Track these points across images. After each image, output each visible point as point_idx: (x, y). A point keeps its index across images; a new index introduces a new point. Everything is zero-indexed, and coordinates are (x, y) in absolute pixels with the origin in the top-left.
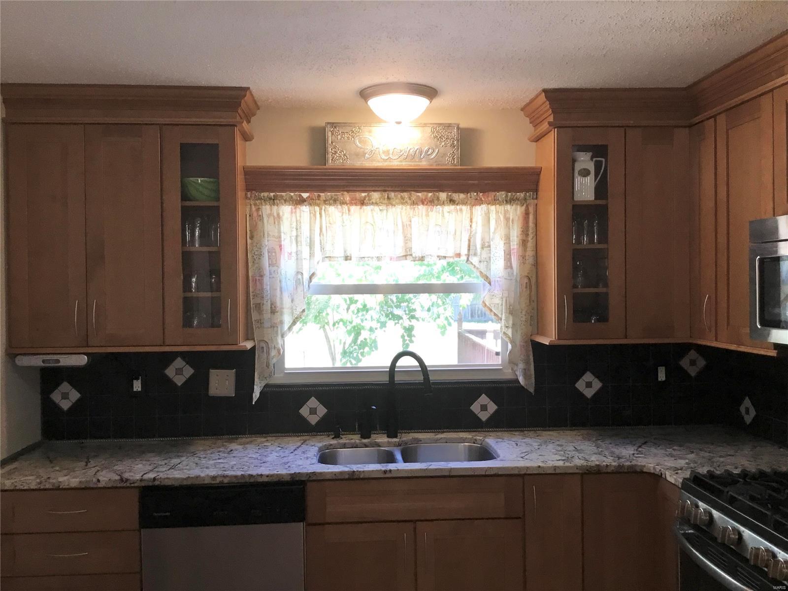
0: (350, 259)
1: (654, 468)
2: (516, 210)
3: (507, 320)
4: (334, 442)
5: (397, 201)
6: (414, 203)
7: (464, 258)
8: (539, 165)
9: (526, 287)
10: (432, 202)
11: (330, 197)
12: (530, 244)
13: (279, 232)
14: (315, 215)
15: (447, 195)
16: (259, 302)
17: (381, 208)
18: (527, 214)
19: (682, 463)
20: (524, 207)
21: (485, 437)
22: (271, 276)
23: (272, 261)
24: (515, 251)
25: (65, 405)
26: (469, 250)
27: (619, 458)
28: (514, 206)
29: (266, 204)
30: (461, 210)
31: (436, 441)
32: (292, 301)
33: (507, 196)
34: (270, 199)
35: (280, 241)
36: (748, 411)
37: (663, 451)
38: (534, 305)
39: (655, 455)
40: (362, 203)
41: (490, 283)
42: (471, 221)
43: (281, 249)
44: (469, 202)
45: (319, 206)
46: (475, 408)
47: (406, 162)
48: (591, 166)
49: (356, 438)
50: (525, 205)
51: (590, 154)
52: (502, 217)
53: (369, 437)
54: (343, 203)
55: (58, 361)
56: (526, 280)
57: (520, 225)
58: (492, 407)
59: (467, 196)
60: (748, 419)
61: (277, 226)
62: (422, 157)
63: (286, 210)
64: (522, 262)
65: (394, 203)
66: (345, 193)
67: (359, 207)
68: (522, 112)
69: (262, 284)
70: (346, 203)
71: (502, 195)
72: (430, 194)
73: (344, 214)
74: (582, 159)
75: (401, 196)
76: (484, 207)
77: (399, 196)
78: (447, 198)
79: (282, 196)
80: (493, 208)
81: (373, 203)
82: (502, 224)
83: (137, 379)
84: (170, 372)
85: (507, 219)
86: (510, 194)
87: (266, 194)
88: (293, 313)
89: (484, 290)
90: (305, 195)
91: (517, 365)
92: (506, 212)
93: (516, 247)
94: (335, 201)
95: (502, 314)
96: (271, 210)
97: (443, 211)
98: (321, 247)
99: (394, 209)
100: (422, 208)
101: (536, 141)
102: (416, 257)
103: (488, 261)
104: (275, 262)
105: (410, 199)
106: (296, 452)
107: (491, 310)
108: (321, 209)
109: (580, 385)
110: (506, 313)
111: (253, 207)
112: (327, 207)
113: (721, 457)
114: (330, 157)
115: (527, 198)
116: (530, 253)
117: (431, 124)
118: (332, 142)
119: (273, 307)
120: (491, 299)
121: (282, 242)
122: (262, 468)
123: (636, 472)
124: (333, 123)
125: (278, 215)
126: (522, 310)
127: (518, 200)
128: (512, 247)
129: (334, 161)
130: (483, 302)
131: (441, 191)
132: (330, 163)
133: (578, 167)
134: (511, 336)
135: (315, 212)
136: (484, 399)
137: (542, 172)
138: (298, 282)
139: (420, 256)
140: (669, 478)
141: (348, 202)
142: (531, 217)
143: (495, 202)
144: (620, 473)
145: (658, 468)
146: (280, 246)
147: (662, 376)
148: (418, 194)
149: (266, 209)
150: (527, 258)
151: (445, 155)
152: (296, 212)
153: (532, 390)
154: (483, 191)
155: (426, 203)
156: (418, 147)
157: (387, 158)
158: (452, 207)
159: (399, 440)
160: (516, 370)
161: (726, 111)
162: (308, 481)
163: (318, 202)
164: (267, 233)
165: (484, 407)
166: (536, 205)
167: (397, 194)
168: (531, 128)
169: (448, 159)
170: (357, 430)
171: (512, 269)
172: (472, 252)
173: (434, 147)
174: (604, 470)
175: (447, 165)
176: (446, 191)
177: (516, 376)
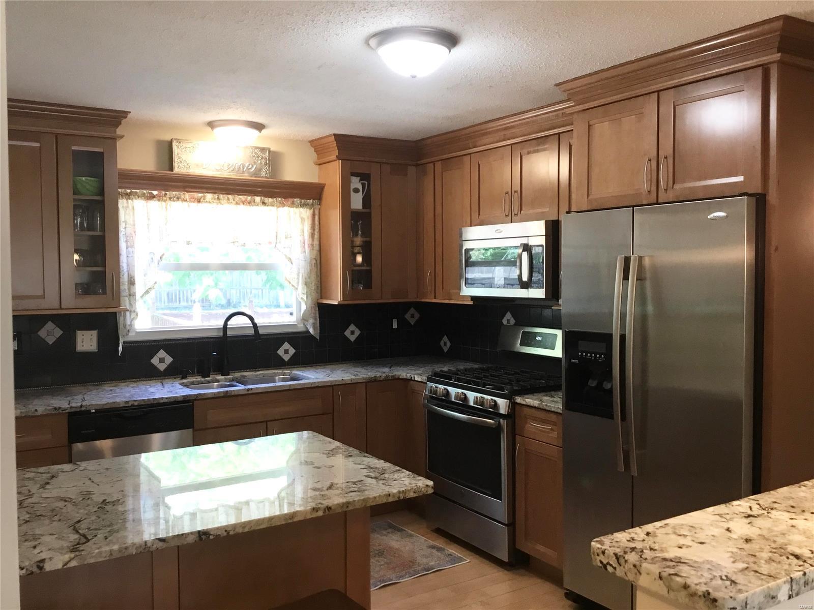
0: (192, 244)
1: (406, 376)
2: (307, 212)
3: (303, 289)
5: (225, 201)
6: (237, 204)
7: (273, 245)
8: (322, 182)
9: (314, 266)
10: (250, 203)
11: (174, 195)
12: (316, 236)
13: (133, 221)
14: (162, 208)
15: (261, 198)
17: (213, 205)
18: (314, 215)
20: (312, 210)
21: (291, 371)
22: (130, 256)
23: (129, 244)
24: (307, 240)
26: (276, 239)
27: (384, 373)
28: (305, 209)
29: (123, 198)
30: (270, 210)
32: (145, 275)
33: (301, 202)
34: (127, 194)
36: (446, 344)
37: (405, 368)
38: (319, 278)
39: (402, 370)
40: (199, 201)
41: (291, 263)
42: (277, 219)
43: (135, 234)
44: (276, 205)
46: (281, 352)
47: (233, 173)
48: (360, 187)
51: (359, 178)
52: (298, 217)
53: (209, 377)
54: (184, 200)
56: (314, 261)
57: (310, 223)
58: (292, 351)
59: (274, 200)
60: (446, 349)
61: (132, 216)
62: (245, 170)
63: (139, 204)
64: (311, 248)
65: (222, 202)
66: (186, 193)
67: (196, 204)
68: (309, 144)
70: (186, 200)
71: (297, 201)
72: (249, 198)
73: (185, 209)
74: (354, 181)
75: (228, 198)
76: (286, 209)
77: (226, 198)
78: (261, 201)
79: (136, 193)
80: (292, 210)
81: (207, 202)
82: (298, 220)
83: (15, 340)
84: (43, 333)
85: (301, 219)
86: (303, 200)
87: (123, 190)
88: (144, 287)
89: (287, 268)
90: (155, 193)
91: (308, 321)
92: (300, 213)
93: (307, 238)
94: (178, 198)
95: (298, 285)
96: (128, 203)
97: (257, 210)
99: (222, 206)
100: (243, 208)
101: (319, 165)
102: (240, 244)
103: (290, 247)
104: (132, 245)
105: (234, 200)
106: (165, 387)
107: (290, 283)
109: (347, 333)
110: (302, 284)
112: (172, 202)
114: (175, 165)
115: (315, 204)
116: (316, 242)
117: (251, 147)
118: (178, 154)
119: (130, 279)
120: (291, 274)
121: (136, 228)
123: (396, 379)
126: (312, 282)
127: (308, 205)
128: (305, 238)
129: (179, 168)
130: (285, 276)
131: (256, 196)
132: (177, 170)
133: (353, 186)
134: (306, 300)
135: (162, 206)
136: (286, 346)
137: (325, 187)
138: (152, 260)
139: (243, 243)
141: (188, 200)
142: (317, 218)
143: (293, 205)
144: (388, 380)
146: (135, 232)
147: (395, 326)
148: (241, 197)
149: (123, 202)
150: (314, 245)
151: (260, 170)
152: (147, 205)
153: (318, 337)
154: (285, 198)
155: (245, 204)
156: (242, 162)
157: (220, 169)
158: (264, 208)
159: (231, 377)
160: (307, 325)
161: (442, 160)
162: (195, 400)
163: (164, 198)
164: (125, 222)
165: (286, 351)
166: (320, 209)
167: (225, 196)
168: (315, 155)
169: (263, 173)
170: (196, 373)
171: (305, 253)
172: (278, 241)
173: (253, 164)
174: (379, 379)
175: (262, 177)
176: (261, 196)
177: (307, 328)
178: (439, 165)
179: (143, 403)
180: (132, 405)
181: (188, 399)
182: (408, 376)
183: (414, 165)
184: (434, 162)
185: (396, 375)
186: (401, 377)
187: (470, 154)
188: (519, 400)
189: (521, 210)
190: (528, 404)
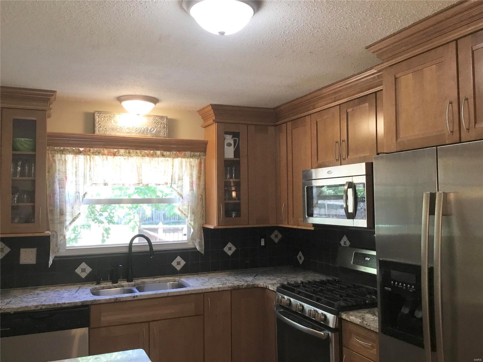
0: (108, 185)
1: (263, 285)
2: (195, 161)
3: (191, 217)
4: (97, 286)
5: (134, 154)
6: (143, 156)
7: (169, 185)
8: (206, 139)
9: (200, 200)
10: (153, 156)
11: (96, 151)
12: (202, 178)
13: (66, 169)
14: (87, 160)
15: (161, 152)
16: (52, 209)
17: (125, 158)
18: (200, 163)
19: (275, 282)
20: (199, 160)
21: (180, 278)
22: (61, 194)
23: (61, 186)
24: (195, 182)
26: (172, 181)
27: (247, 282)
28: (194, 159)
29: (58, 153)
30: (168, 160)
31: (154, 282)
32: (72, 208)
33: (191, 154)
34: (61, 151)
35: (66, 175)
36: (301, 258)
37: (266, 278)
38: (204, 209)
39: (263, 279)
40: (114, 155)
41: (183, 198)
42: (173, 166)
43: (66, 179)
44: (172, 156)
45: (89, 156)
46: (174, 263)
47: (139, 134)
48: (232, 142)
49: (110, 284)
50: (199, 159)
51: (231, 136)
52: (188, 164)
53: (117, 283)
54: (103, 154)
56: (200, 197)
57: (197, 169)
58: (183, 263)
59: (171, 153)
60: (301, 262)
61: (64, 166)
62: (148, 132)
63: (69, 157)
64: (198, 187)
65: (132, 155)
66: (105, 149)
67: (112, 157)
68: (198, 113)
69: (54, 199)
70: (105, 154)
71: (188, 153)
72: (152, 152)
73: (104, 160)
74: (228, 138)
75: (136, 152)
76: (179, 159)
77: (135, 152)
78: (160, 154)
79: (68, 150)
80: (184, 160)
81: (120, 155)
82: (188, 167)
85: (191, 166)
86: (192, 153)
87: (58, 148)
88: (72, 215)
89: (179, 201)
90: (82, 149)
91: (195, 240)
92: (190, 162)
93: (195, 180)
94: (99, 153)
95: (188, 214)
96: (61, 157)
97: (158, 160)
98: (90, 178)
99: (132, 158)
100: (147, 159)
101: (205, 127)
102: (144, 184)
103: (182, 186)
104: (63, 186)
105: (141, 153)
106: (78, 292)
107: (182, 212)
108: (90, 157)
109: (226, 249)
110: (191, 213)
111: (50, 155)
112: (94, 156)
113: (291, 278)
114: (97, 129)
115: (201, 155)
116: (202, 183)
117: (153, 115)
118: (98, 122)
119: (62, 211)
120: (183, 206)
121: (67, 175)
122: (63, 300)
123: (255, 287)
124: (99, 111)
125: (65, 160)
126: (198, 212)
127: (196, 156)
128: (193, 180)
129: (99, 131)
130: (179, 208)
131: (157, 150)
132: (97, 133)
133: (226, 142)
134: (193, 225)
135: (87, 159)
136: (179, 259)
137: (208, 143)
138: (77, 197)
139: (146, 184)
140: (270, 288)
141: (106, 154)
142: (203, 165)
143: (184, 157)
144: (248, 288)
145: (265, 284)
146: (66, 177)
147: (263, 243)
148: (145, 151)
149: (58, 157)
150: (201, 185)
151: (160, 132)
152: (76, 158)
153: (203, 253)
154: (179, 151)
155: (149, 156)
156: (146, 127)
157: (129, 131)
158: (163, 159)
159: (134, 283)
160: (195, 243)
161: (291, 121)
162: (91, 305)
163: (89, 153)
164: (59, 170)
165: (178, 263)
166: (205, 159)
167: (133, 150)
168: (202, 121)
169: (162, 134)
170: (109, 279)
171: (193, 191)
172: (173, 182)
173: (154, 127)
174: (241, 287)
175: (161, 137)
176: (160, 150)
177: (195, 246)
178: (289, 124)
179: (49, 307)
180: (41, 309)
181: (85, 304)
182: (265, 285)
183: (273, 126)
184: (286, 122)
185: (255, 284)
186: (259, 286)
187: (310, 114)
188: (344, 316)
189: (348, 155)
190: (352, 321)
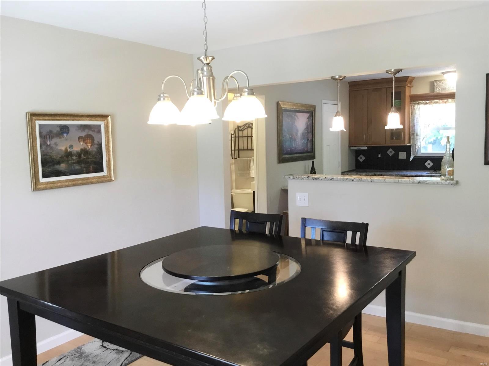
4: (433, 172)
11: (435, 101)
14: (430, 107)
16: (413, 133)
22: (417, 126)
23: (417, 121)
25: (361, 160)
32: (423, 133)
34: (417, 103)
40: (446, 103)
45: (432, 105)
54: (440, 103)
55: (360, 148)
61: (419, 111)
63: (422, 106)
66: (440, 100)
69: (414, 128)
73: (440, 106)
79: (421, 102)
83: (380, 154)
84: (388, 152)
90: (427, 102)
94: (437, 103)
96: (418, 106)
111: (412, 106)
118: (436, 86)
119: (417, 134)
124: (436, 80)
125: (420, 108)
129: (437, 91)
149: (416, 106)
152: (425, 107)
157: (453, 89)
